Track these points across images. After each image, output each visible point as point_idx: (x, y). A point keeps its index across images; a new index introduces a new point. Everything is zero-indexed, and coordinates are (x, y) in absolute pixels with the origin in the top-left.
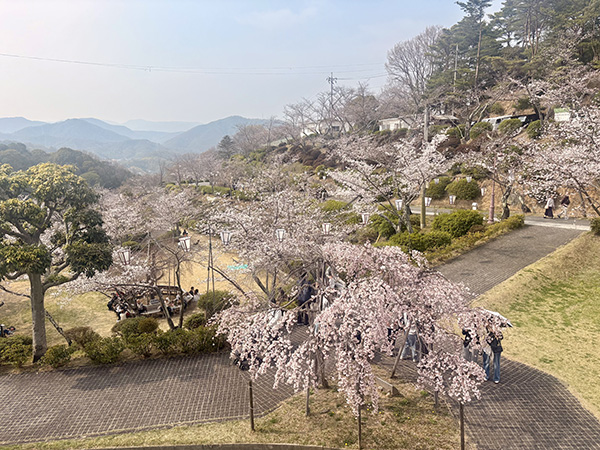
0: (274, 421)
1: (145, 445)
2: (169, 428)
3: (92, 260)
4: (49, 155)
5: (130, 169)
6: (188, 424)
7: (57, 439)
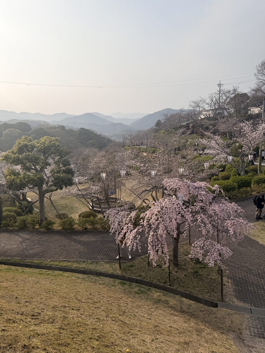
0: (132, 266)
1: (72, 268)
2: (84, 262)
3: (62, 182)
4: (75, 131)
5: (112, 139)
6: (93, 262)
7: (38, 260)
